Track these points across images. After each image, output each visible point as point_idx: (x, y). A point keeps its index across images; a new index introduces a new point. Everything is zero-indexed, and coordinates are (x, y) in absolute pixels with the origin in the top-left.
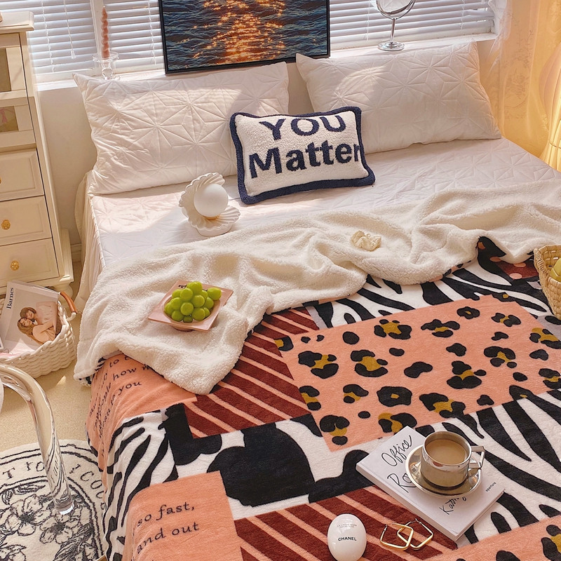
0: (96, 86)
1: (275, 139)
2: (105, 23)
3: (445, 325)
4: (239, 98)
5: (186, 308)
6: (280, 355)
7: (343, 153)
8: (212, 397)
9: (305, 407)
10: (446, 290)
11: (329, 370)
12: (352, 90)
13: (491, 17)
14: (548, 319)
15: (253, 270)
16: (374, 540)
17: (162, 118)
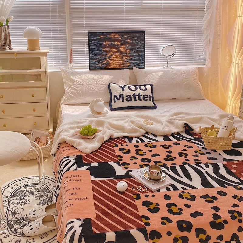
0: (67, 71)
1: (123, 91)
2: (71, 53)
3: (167, 146)
4: (112, 78)
5: (86, 132)
6: (113, 148)
7: (145, 98)
8: (90, 154)
9: (118, 160)
10: (171, 138)
11: (128, 153)
12: (151, 79)
13: (205, 60)
14: (203, 148)
15: (109, 126)
16: (129, 188)
17: (86, 82)
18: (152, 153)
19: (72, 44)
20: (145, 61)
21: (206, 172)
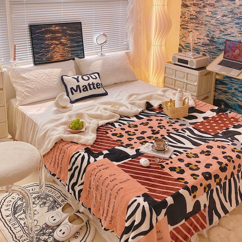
0: (15, 69)
1: (78, 82)
2: (15, 49)
3: (145, 123)
4: (62, 71)
5: (77, 126)
6: (107, 135)
8: (94, 145)
9: (120, 144)
10: (141, 116)
11: (121, 136)
13: (128, 45)
14: (169, 119)
15: (88, 117)
16: (151, 162)
17: (39, 78)
18: (140, 131)
19: (13, 39)
20: (84, 50)
21: (187, 135)
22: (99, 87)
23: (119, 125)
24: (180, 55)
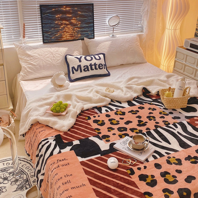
1: (80, 62)
2: (24, 27)
3: (135, 111)
4: (67, 50)
5: (58, 109)
6: (87, 121)
7: (100, 67)
8: (68, 132)
9: (97, 133)
11: (103, 124)
12: (102, 48)
13: (142, 27)
14: (164, 108)
15: (77, 99)
16: (120, 163)
17: (43, 56)
18: (125, 120)
19: (23, 18)
20: (95, 31)
21: (178, 132)
22: (101, 67)
23: (106, 110)
24: (193, 40)
